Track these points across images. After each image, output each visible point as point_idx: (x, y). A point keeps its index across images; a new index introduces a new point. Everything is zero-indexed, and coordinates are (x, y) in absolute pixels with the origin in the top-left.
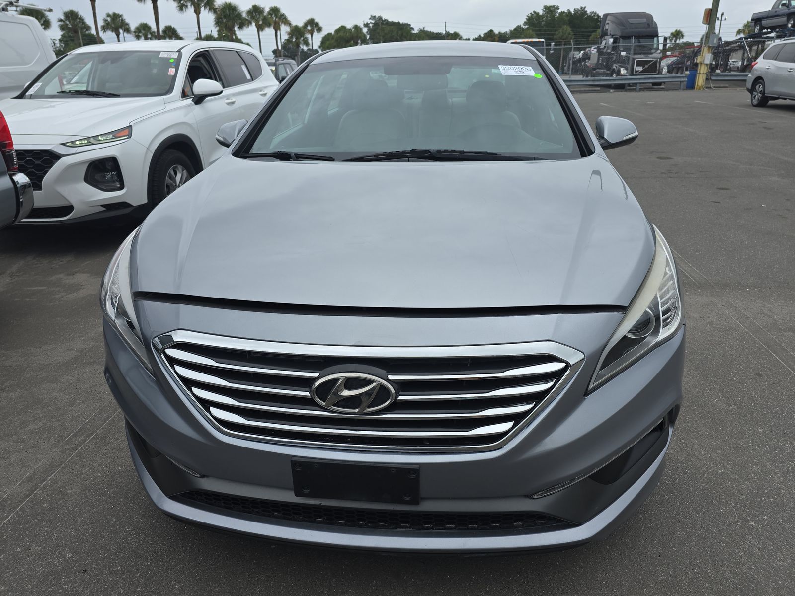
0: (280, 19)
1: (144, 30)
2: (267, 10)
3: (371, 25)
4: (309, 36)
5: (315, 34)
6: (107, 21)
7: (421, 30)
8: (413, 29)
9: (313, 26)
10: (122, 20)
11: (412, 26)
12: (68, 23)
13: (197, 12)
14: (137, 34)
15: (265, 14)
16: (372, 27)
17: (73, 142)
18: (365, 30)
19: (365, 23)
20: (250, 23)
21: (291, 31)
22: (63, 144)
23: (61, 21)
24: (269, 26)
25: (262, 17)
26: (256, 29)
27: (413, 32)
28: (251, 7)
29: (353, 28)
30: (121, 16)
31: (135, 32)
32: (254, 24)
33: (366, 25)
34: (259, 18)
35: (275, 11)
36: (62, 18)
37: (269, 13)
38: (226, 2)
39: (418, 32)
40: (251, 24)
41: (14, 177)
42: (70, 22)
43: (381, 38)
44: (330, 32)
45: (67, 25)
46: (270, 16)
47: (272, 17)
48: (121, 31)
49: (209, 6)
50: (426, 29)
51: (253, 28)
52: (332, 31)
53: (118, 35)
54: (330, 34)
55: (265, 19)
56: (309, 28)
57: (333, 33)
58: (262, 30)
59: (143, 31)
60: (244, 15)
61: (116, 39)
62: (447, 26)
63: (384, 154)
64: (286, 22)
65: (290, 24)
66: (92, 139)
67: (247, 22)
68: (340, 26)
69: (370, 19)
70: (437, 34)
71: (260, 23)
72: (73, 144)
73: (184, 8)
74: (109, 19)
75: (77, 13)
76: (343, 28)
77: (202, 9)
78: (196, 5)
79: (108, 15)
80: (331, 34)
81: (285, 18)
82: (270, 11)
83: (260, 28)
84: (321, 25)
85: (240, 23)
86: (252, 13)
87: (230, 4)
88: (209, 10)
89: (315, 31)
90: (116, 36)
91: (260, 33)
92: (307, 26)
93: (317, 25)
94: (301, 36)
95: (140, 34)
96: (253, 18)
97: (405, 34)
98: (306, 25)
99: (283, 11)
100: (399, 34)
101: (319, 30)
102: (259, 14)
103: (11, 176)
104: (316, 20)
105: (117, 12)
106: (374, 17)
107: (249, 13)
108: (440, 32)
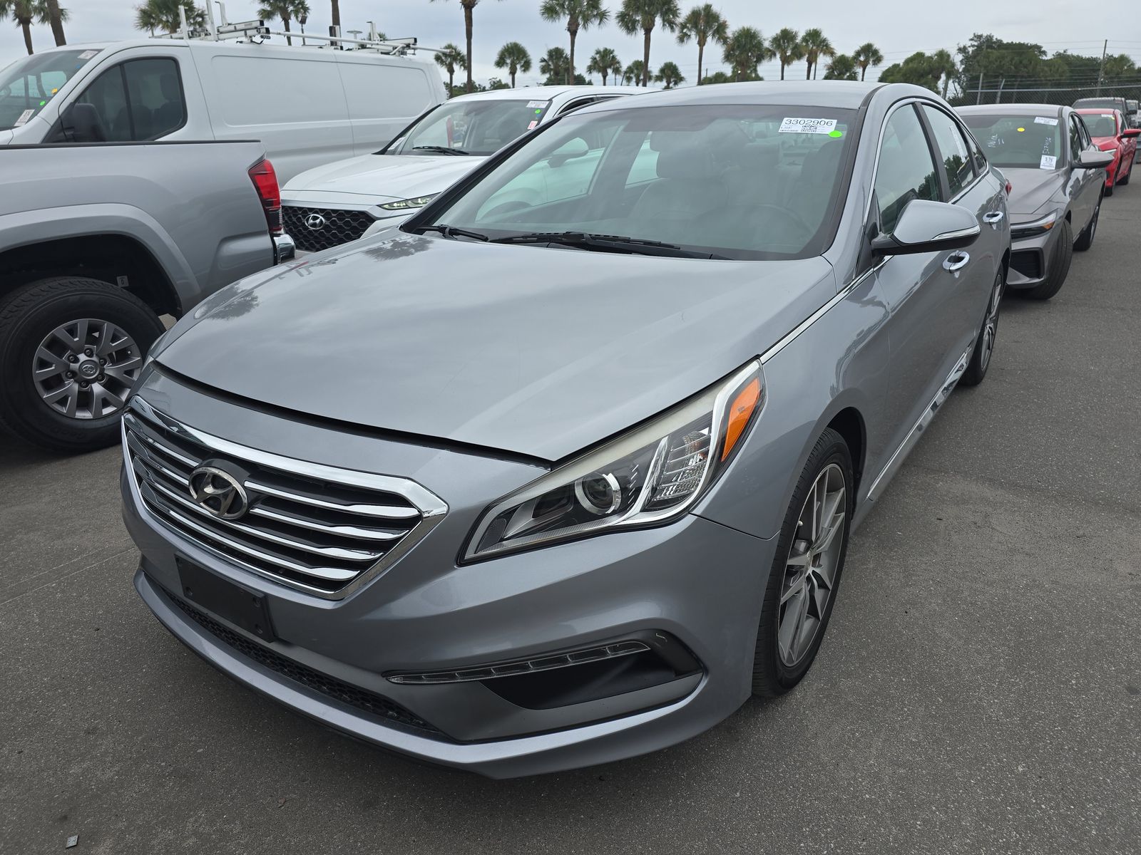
0: (818, 46)
1: (637, 69)
2: (801, 34)
3: (970, 50)
4: (859, 70)
5: (870, 68)
6: (595, 59)
7: (1060, 54)
8: (1044, 53)
9: (869, 54)
10: (613, 57)
11: (1043, 49)
12: (550, 63)
13: (702, 43)
14: (628, 75)
15: (797, 41)
16: (973, 51)
17: (390, 204)
18: (957, 59)
19: (962, 46)
20: (773, 54)
21: (834, 63)
22: (380, 206)
23: (543, 60)
24: (799, 57)
25: (791, 46)
26: (780, 63)
27: (1044, 58)
28: (778, 32)
29: (936, 55)
30: (612, 52)
31: (626, 72)
32: (778, 56)
33: (962, 50)
34: (788, 46)
35: (814, 36)
36: (546, 57)
37: (805, 39)
38: (743, 27)
39: (1052, 57)
40: (775, 55)
41: (275, 238)
42: (553, 62)
43: (982, 69)
44: (897, 63)
45: (550, 65)
46: (804, 44)
47: (807, 45)
48: (610, 71)
49: (718, 34)
50: (1069, 53)
51: (777, 61)
52: (901, 62)
53: (605, 77)
54: (896, 66)
55: (796, 47)
56: (862, 58)
57: (901, 64)
58: (789, 64)
59: (635, 71)
60: (767, 44)
61: (602, 83)
62: (1107, 46)
63: (534, 235)
64: (828, 50)
65: (832, 54)
66: (410, 202)
67: (769, 53)
68: (915, 53)
69: (972, 40)
70: (1088, 59)
71: (788, 54)
72: (391, 207)
73: (685, 39)
74: (597, 56)
75: (563, 51)
76: (920, 56)
77: (709, 39)
78: (701, 34)
79: (598, 52)
80: (899, 65)
81: (827, 46)
82: (806, 36)
83: (786, 61)
84: (881, 53)
85: (759, 55)
86: (779, 40)
87: (748, 30)
88: (719, 39)
89: (871, 62)
90: (602, 78)
91: (786, 67)
92: (860, 56)
93: (875, 52)
94: (847, 71)
95: (632, 75)
96: (779, 46)
97: (1025, 62)
98: (858, 54)
99: (824, 35)
100: (1014, 62)
101: (878, 59)
102: (788, 42)
103: (272, 236)
104: (876, 46)
105: (608, 48)
106: (980, 37)
107: (776, 40)
108: (1094, 56)
